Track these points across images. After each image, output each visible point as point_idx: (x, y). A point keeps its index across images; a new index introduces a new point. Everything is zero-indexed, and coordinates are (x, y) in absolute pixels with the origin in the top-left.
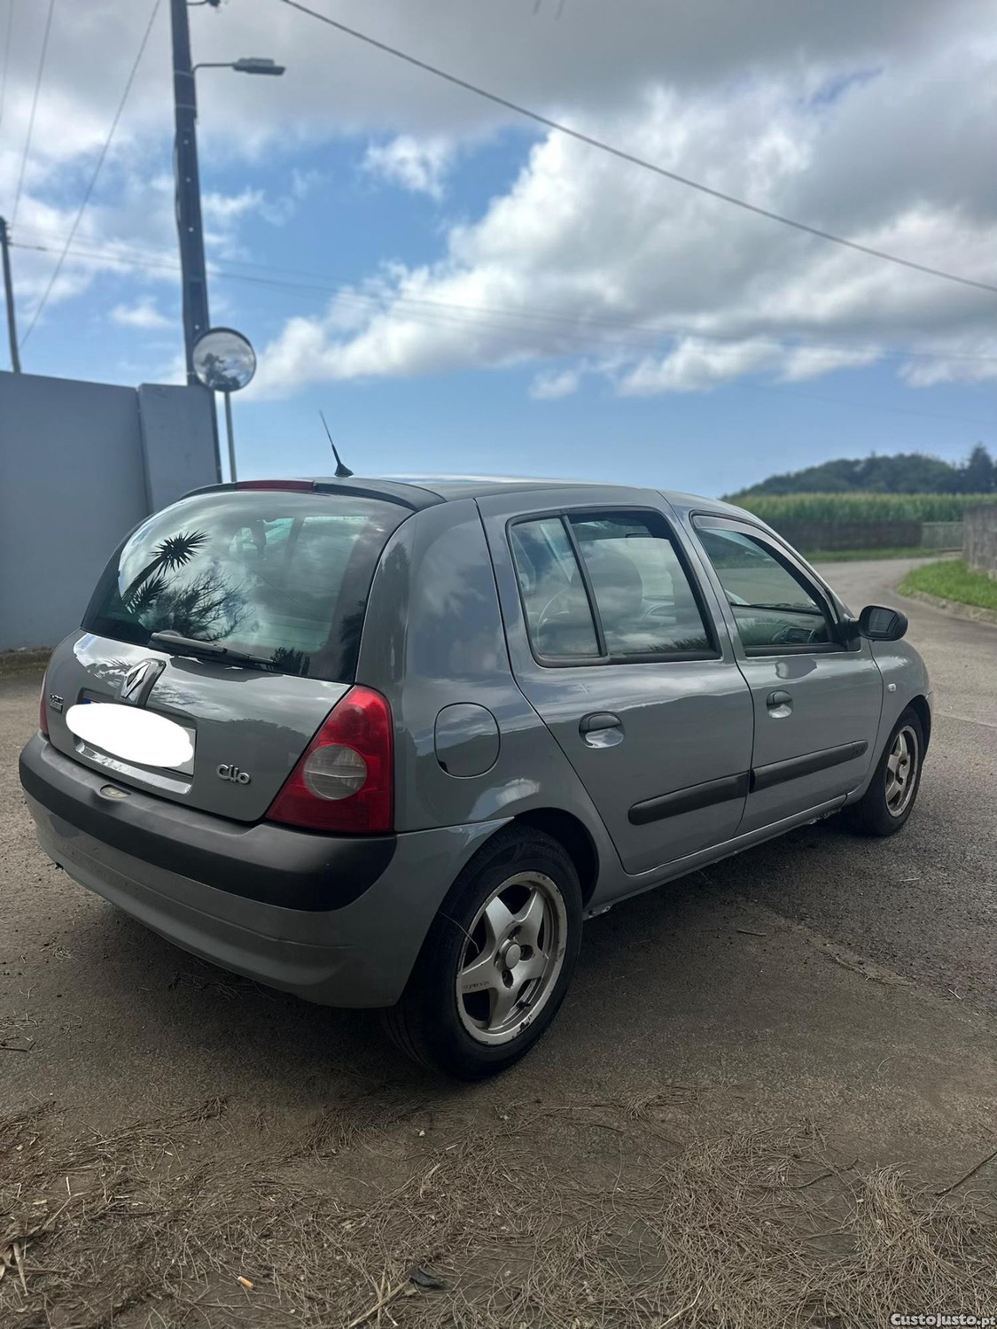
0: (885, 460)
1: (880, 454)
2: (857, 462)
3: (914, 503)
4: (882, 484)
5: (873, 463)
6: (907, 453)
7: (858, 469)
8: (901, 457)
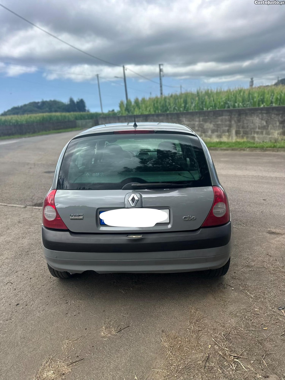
0: (46, 102)
1: (45, 100)
2: (38, 103)
3: (71, 115)
4: (47, 109)
5: (44, 103)
6: (52, 99)
7: (39, 104)
8: (51, 101)
